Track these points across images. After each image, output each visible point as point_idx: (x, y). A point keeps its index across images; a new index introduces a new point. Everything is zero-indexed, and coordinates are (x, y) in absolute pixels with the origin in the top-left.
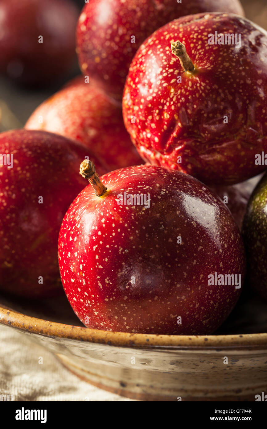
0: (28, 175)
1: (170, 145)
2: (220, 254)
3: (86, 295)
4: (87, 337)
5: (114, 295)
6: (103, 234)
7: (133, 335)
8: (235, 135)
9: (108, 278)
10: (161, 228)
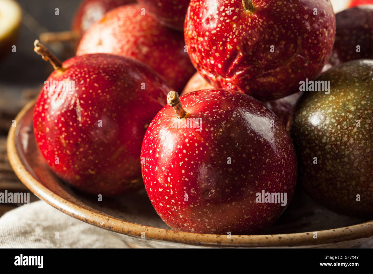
0: (108, 96)
1: (231, 70)
2: (282, 163)
3: (173, 202)
4: (180, 239)
5: (199, 202)
6: (187, 152)
7: (219, 236)
8: (286, 61)
9: (193, 189)
10: (236, 146)
